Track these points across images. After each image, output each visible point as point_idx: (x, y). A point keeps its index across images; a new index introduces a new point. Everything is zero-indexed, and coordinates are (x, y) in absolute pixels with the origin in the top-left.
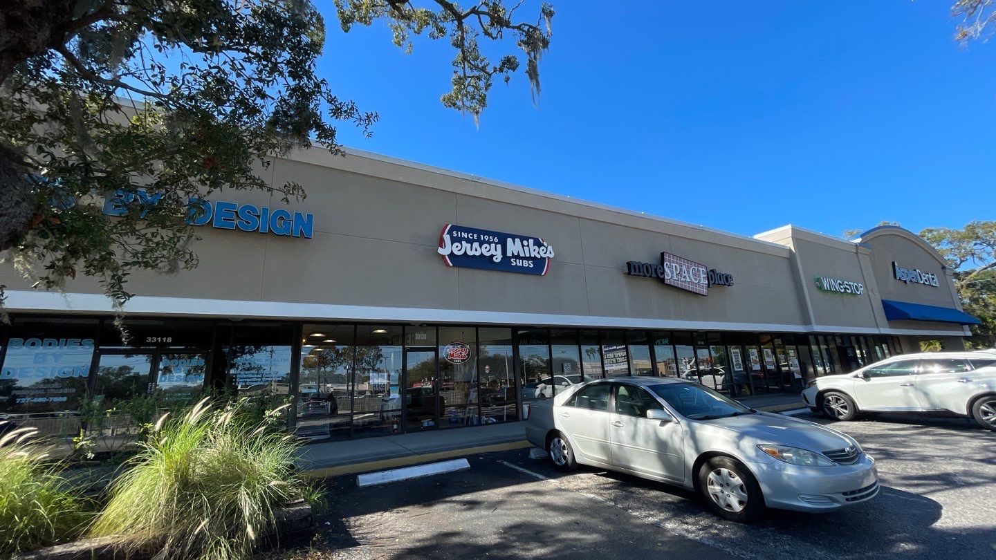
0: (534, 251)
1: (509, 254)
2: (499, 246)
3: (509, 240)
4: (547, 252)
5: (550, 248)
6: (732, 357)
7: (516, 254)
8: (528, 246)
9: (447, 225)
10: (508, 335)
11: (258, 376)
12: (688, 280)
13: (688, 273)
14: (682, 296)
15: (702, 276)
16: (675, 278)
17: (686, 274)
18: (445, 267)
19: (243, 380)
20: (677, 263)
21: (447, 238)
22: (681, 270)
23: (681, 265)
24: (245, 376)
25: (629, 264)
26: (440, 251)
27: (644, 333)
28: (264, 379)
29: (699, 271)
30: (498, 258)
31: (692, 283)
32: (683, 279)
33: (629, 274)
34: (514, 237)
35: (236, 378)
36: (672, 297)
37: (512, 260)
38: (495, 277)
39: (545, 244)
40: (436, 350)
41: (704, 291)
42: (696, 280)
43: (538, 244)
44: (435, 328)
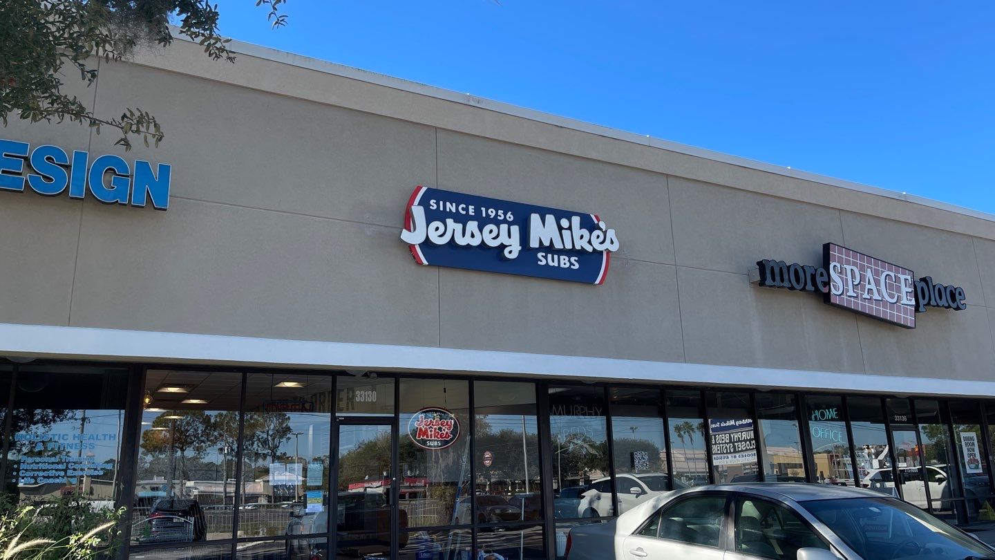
0: (580, 239)
1: (534, 244)
2: (515, 230)
3: (535, 218)
4: (607, 241)
5: (611, 234)
6: (961, 447)
7: (546, 243)
8: (570, 228)
9: (419, 189)
10: (528, 395)
11: (60, 467)
12: (876, 296)
13: (877, 283)
14: (865, 329)
15: (904, 289)
16: (851, 293)
17: (873, 286)
18: (414, 267)
19: (31, 474)
20: (855, 264)
21: (418, 212)
22: (862, 278)
23: (862, 269)
24: (35, 467)
25: (761, 265)
26: (406, 236)
27: (788, 398)
28: (70, 473)
29: (897, 280)
30: (513, 249)
31: (885, 303)
32: (866, 296)
33: (762, 283)
34: (543, 212)
35: (18, 470)
36: (844, 330)
37: (540, 255)
38: (508, 288)
39: (602, 225)
40: (394, 422)
41: (908, 318)
42: (892, 296)
43: (589, 224)
44: (392, 380)
